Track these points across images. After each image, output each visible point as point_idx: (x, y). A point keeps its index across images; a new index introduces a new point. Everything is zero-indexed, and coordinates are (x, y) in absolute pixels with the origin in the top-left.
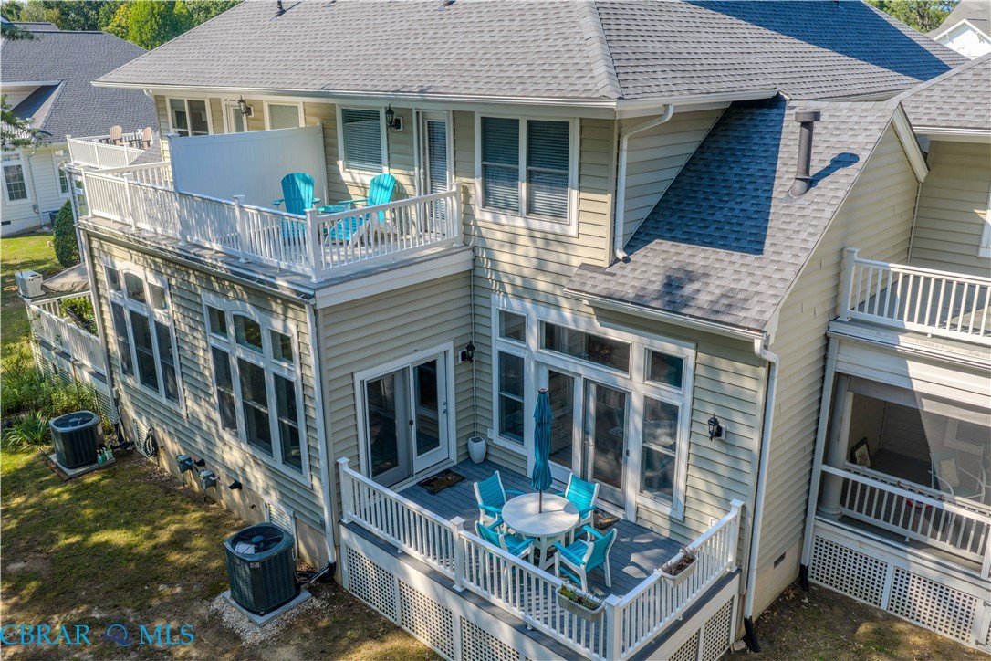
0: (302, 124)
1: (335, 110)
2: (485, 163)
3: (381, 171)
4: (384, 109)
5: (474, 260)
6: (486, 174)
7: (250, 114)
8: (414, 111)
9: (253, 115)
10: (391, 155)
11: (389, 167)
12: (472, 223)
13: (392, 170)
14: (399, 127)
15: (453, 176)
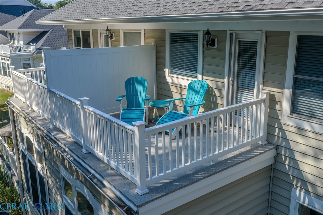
0: (143, 43)
1: (165, 34)
2: (297, 76)
3: (196, 77)
4: (202, 32)
5: (276, 157)
6: (297, 85)
7: (113, 38)
8: (228, 33)
9: (114, 39)
10: (205, 66)
11: (203, 75)
12: (276, 126)
13: (204, 77)
14: (214, 45)
15: (261, 86)
